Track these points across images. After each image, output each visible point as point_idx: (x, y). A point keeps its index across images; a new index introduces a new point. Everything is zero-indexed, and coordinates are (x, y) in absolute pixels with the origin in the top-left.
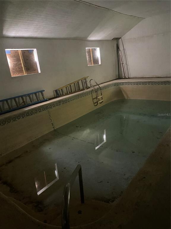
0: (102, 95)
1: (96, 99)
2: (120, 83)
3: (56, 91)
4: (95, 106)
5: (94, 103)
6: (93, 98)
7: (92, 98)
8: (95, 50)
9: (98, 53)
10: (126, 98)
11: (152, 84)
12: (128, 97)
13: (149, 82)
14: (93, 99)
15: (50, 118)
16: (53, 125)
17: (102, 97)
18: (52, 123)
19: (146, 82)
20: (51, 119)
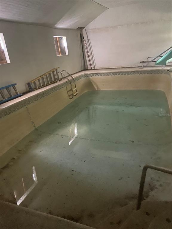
0: (76, 87)
1: (71, 91)
2: (90, 74)
3: (29, 84)
4: (70, 99)
5: (69, 96)
6: (68, 90)
7: (66, 90)
8: (62, 39)
9: (64, 43)
10: (97, 90)
11: (122, 74)
12: (98, 88)
13: (119, 72)
14: (68, 92)
15: (30, 115)
16: (33, 124)
17: (76, 89)
18: (32, 122)
19: (116, 73)
20: (30, 117)
